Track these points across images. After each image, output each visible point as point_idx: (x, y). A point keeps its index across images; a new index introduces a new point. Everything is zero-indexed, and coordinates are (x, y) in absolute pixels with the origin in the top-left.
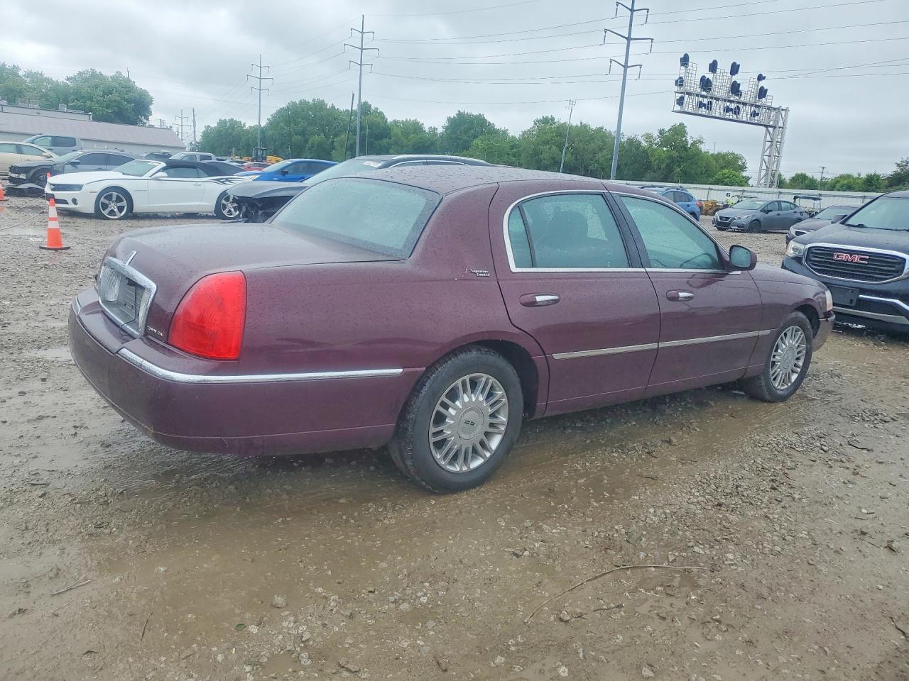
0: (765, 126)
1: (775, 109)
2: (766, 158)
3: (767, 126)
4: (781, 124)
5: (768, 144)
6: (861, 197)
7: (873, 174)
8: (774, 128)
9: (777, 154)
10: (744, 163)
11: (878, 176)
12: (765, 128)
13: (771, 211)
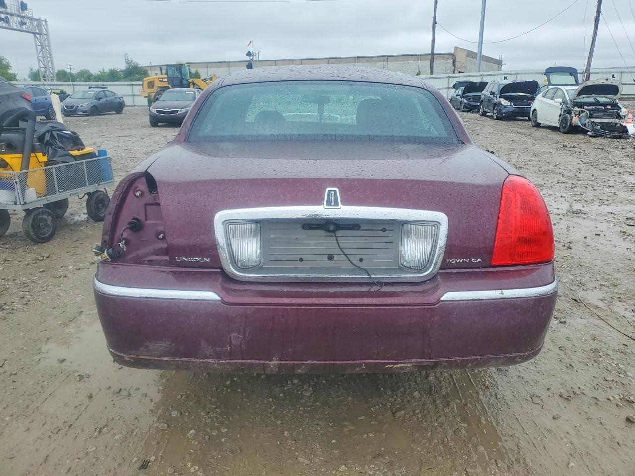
0: (33, 33)
1: (36, 20)
2: (41, 58)
3: (34, 33)
4: (44, 32)
5: (39, 48)
6: (130, 85)
7: (112, 69)
8: (40, 34)
9: (48, 55)
10: (8, 63)
11: (116, 71)
12: (33, 35)
13: (101, 98)
